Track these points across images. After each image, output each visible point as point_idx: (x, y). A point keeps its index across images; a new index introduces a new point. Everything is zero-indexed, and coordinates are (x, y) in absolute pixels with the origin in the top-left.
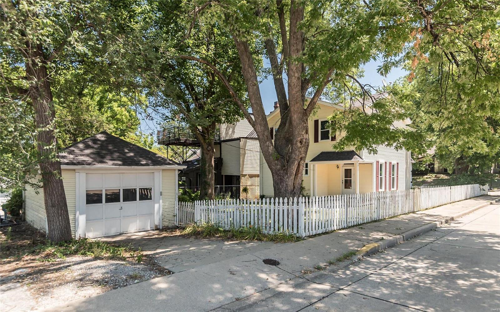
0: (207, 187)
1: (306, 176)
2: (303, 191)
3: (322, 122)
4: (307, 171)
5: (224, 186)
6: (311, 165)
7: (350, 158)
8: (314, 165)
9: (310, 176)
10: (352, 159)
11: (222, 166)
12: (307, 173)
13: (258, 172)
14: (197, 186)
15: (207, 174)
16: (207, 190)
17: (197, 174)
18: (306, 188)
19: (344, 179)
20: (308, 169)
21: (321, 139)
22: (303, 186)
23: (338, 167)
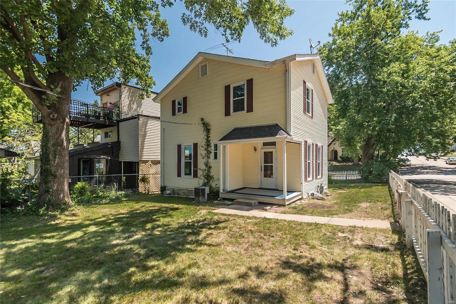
0: (50, 178)
1: (215, 161)
2: (211, 181)
3: (235, 88)
4: (216, 154)
5: (123, 175)
6: (221, 145)
7: (274, 134)
8: (224, 147)
9: (219, 162)
10: (276, 135)
11: (120, 150)
12: (216, 157)
13: (159, 158)
14: (79, 175)
15: (51, 157)
16: (50, 185)
17: (79, 160)
18: (215, 177)
19: (263, 165)
20: (218, 152)
21: (234, 111)
22: (212, 174)
23: (256, 150)
